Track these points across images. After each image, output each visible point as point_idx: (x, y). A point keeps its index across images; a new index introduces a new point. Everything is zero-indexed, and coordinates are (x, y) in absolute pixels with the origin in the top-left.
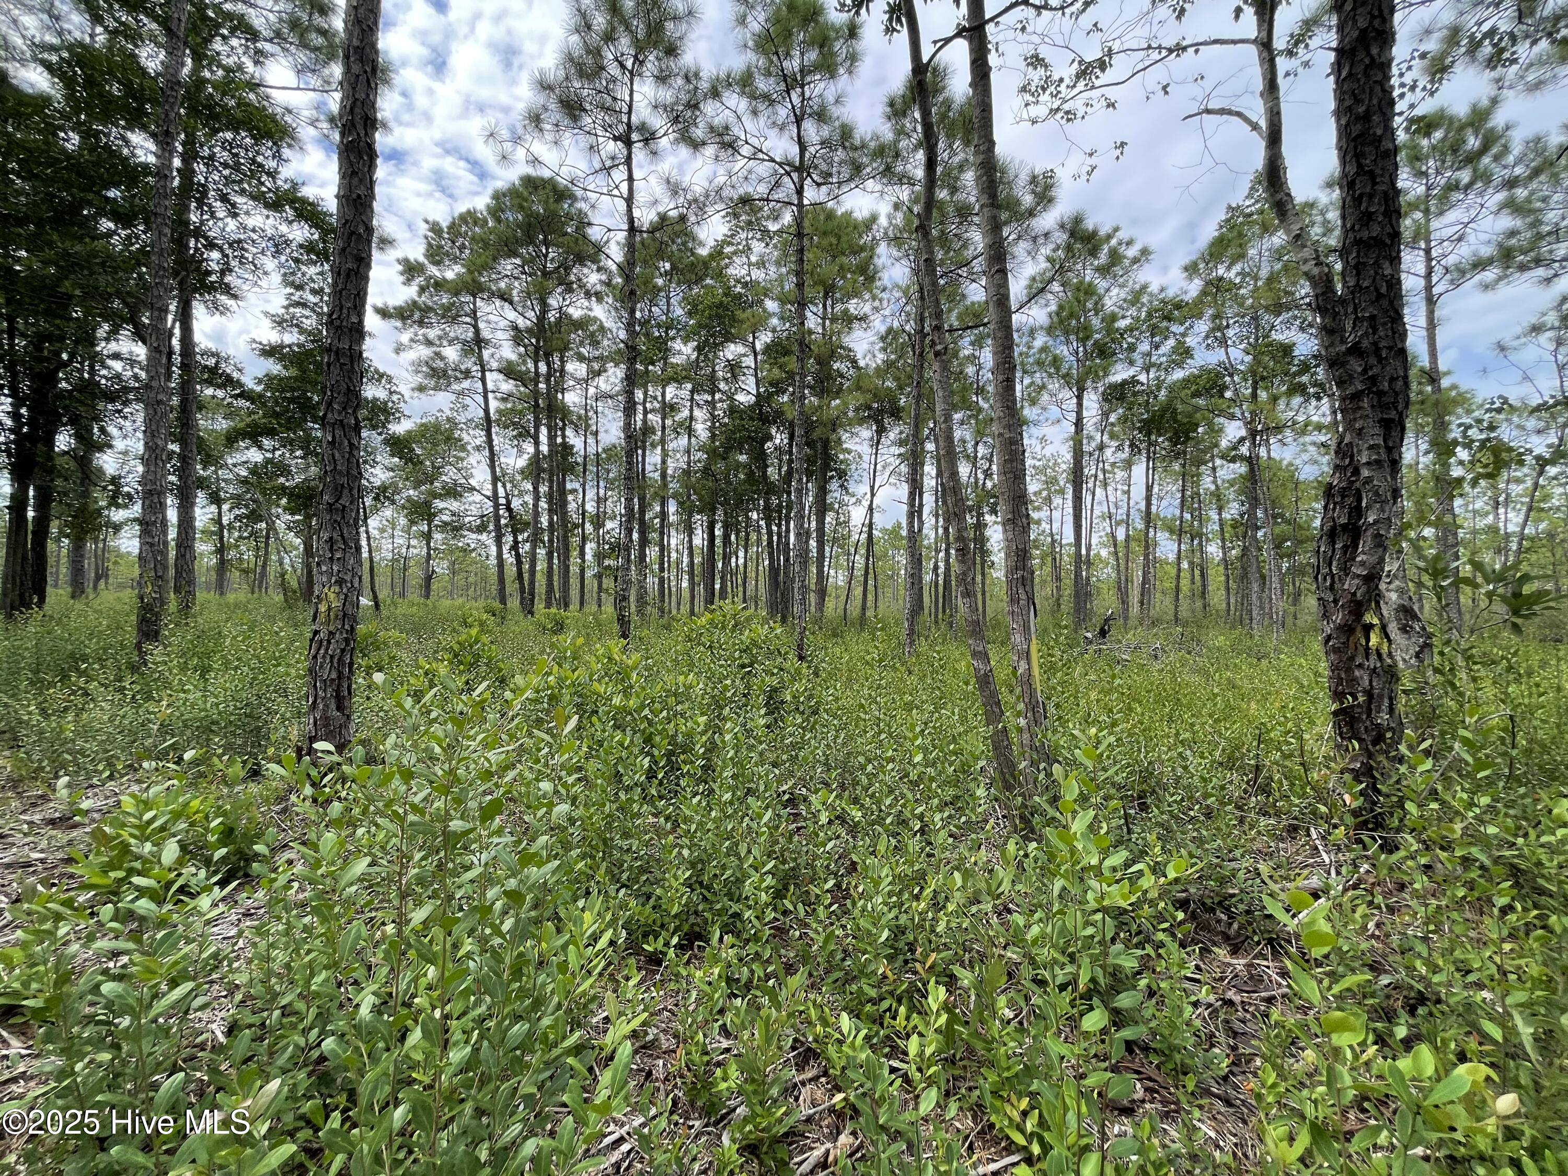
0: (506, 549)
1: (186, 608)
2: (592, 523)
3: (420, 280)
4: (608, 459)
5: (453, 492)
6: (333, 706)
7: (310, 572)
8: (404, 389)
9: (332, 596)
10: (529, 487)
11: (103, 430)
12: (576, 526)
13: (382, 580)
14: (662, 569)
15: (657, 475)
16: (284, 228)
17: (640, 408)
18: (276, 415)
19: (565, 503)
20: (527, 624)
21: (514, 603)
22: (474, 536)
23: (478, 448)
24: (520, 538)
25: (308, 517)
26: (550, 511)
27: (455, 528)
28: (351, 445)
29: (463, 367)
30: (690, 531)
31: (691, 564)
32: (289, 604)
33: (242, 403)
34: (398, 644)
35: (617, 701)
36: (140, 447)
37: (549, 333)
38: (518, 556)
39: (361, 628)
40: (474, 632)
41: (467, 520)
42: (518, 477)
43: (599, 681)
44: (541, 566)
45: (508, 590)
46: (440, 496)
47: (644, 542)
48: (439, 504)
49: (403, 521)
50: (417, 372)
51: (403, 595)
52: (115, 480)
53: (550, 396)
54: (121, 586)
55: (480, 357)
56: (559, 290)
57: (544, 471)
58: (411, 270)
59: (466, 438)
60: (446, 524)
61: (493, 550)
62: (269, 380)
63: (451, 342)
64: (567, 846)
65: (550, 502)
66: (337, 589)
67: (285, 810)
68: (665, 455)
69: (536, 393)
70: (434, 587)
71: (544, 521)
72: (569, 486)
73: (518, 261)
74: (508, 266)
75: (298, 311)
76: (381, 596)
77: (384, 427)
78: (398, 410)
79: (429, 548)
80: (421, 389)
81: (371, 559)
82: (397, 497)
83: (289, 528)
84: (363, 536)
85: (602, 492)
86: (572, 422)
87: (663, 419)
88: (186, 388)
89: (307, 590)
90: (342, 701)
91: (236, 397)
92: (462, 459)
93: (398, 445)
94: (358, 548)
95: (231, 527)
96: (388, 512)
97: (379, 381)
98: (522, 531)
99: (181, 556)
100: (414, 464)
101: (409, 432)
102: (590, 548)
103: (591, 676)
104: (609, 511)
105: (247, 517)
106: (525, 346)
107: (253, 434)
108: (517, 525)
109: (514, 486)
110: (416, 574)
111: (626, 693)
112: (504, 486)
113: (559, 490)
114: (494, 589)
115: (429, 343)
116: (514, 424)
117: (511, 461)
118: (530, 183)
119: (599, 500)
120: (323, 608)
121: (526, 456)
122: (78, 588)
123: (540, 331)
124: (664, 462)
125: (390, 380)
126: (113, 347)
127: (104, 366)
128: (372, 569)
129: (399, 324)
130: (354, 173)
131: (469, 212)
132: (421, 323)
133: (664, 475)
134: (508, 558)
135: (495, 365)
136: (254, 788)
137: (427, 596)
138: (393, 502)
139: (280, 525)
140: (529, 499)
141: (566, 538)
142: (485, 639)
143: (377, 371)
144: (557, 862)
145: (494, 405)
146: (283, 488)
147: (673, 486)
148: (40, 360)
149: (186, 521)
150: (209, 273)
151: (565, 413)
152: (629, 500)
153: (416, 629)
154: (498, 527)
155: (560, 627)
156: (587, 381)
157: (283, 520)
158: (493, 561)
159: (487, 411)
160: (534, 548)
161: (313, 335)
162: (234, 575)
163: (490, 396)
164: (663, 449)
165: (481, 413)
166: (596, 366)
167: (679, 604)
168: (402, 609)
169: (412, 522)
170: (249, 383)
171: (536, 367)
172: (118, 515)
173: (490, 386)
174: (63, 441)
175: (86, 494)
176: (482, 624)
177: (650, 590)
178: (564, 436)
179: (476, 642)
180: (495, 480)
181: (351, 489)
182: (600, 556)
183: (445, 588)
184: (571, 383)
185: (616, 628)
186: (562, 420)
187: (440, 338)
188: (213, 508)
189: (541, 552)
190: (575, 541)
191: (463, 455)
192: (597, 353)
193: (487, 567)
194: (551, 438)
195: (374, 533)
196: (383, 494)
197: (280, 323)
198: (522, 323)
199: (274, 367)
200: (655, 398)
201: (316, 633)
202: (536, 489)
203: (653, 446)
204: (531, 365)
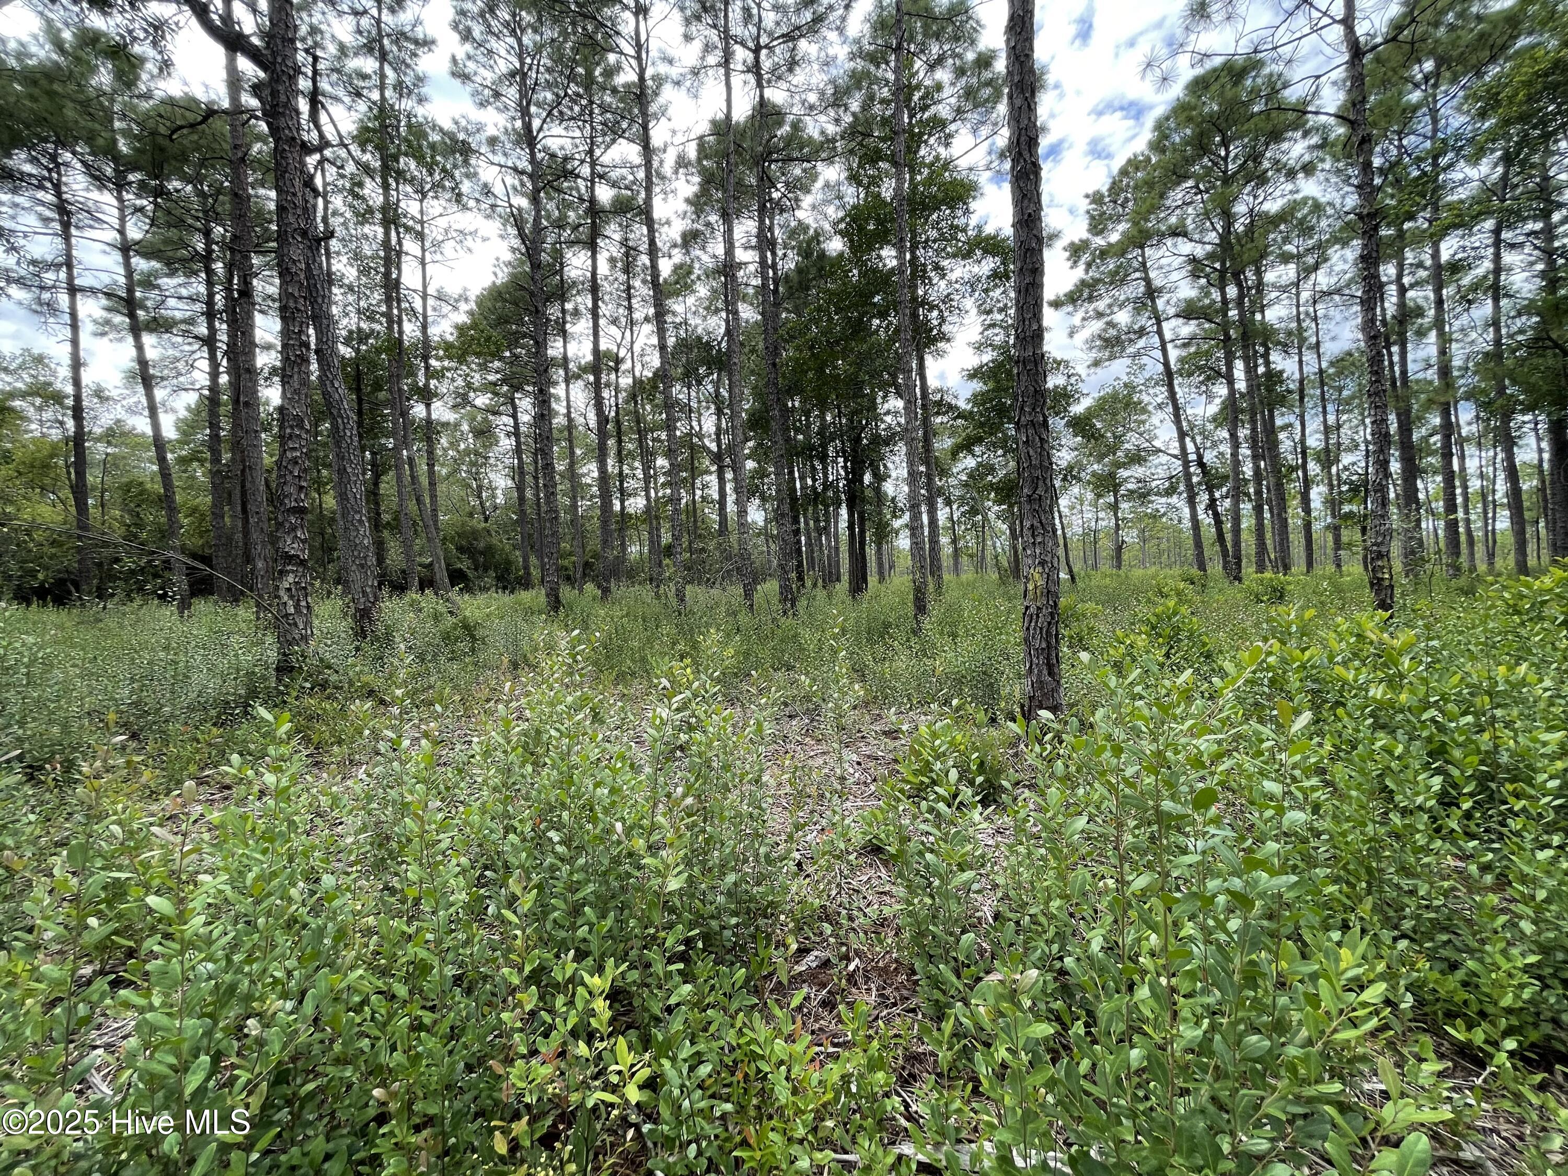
0: (1200, 509)
1: (939, 587)
2: (1318, 460)
3: (1086, 257)
4: (1340, 373)
5: (1137, 458)
6: (1045, 672)
7: (1016, 552)
8: (1081, 369)
9: (1037, 576)
10: (1225, 434)
11: (885, 466)
12: (1293, 469)
13: (1075, 555)
14: (1451, 507)
15: (1432, 374)
16: (976, 269)
17: (1392, 290)
18: (982, 425)
19: (1273, 444)
20: (1234, 592)
21: (1216, 568)
22: (1164, 500)
23: (1160, 406)
24: (1217, 495)
25: (1011, 506)
26: (1255, 457)
27: (1142, 495)
28: (1041, 439)
29: (1136, 327)
30: (1508, 442)
31: (1515, 493)
32: (1003, 581)
33: (960, 422)
34: (1096, 616)
35: (1377, 692)
36: (905, 473)
37: (1237, 248)
38: (1216, 515)
39: (1063, 602)
40: (1171, 604)
41: (1154, 484)
42: (1210, 427)
43: (1345, 663)
44: (1247, 523)
45: (1207, 554)
46: (1124, 465)
47: (1412, 472)
48: (1123, 473)
49: (1090, 496)
50: (1091, 348)
51: (1095, 567)
52: (893, 500)
53: (1245, 323)
54: (902, 573)
55: (1155, 310)
56: (1248, 189)
57: (1242, 411)
58: (1076, 251)
59: (1146, 398)
60: (1132, 492)
61: (1186, 512)
62: (976, 398)
63: (1121, 306)
64: (1311, 862)
65: (1254, 446)
66: (1040, 569)
67: (1016, 755)
68: (1445, 340)
69: (1225, 326)
70: (1125, 557)
71: (1248, 470)
72: (1279, 422)
73: (1190, 183)
74: (1177, 195)
75: (989, 332)
76: (1075, 570)
77: (1066, 410)
78: (1076, 391)
79: (1117, 519)
80: (1096, 363)
81: (1064, 533)
82: (1083, 475)
83: (998, 517)
84: (1056, 515)
85: (1331, 419)
86: (1279, 343)
87: (1438, 291)
88: (926, 421)
89: (1016, 569)
90: (1052, 668)
91: (955, 419)
92: (1144, 422)
93: (1080, 425)
94: (1054, 531)
95: (959, 522)
96: (1076, 490)
97: (1058, 369)
98: (1220, 487)
99: (932, 549)
100: (1096, 439)
101: (1089, 408)
102: (1317, 494)
103: (1331, 658)
104: (1345, 441)
105: (969, 512)
106: (1207, 276)
107: (967, 446)
108: (1211, 480)
109: (1206, 438)
110: (1106, 545)
111: (1394, 682)
112: (1193, 439)
113: (1265, 430)
114: (1190, 553)
115: (1099, 315)
116: (1199, 368)
117: (1199, 411)
118: (1199, 85)
119: (1327, 430)
120: (1031, 587)
121: (1218, 401)
122: (882, 579)
123: (1224, 250)
124: (1443, 352)
125: (1067, 363)
126: (886, 406)
127: (883, 421)
128: (1066, 545)
129: (1070, 308)
130: (1024, 196)
131: (1129, 161)
132: (1091, 299)
133: (1445, 371)
134: (1205, 519)
135: (1171, 311)
136: (994, 733)
137: (1119, 567)
138: (1080, 480)
139: (991, 516)
140: (1226, 448)
141: (1279, 486)
142: (1184, 610)
143: (1055, 361)
144: (1294, 878)
145: (1174, 354)
146: (991, 484)
147: (1463, 383)
148: (854, 428)
149: (933, 522)
150: (931, 330)
151: (1267, 335)
152: (1380, 424)
153: (1111, 600)
154: (1190, 487)
155: (1279, 595)
156: (1297, 285)
157: (994, 509)
158: (1187, 524)
159: (1166, 364)
160: (1236, 504)
161: (1003, 348)
162: (964, 560)
163: (1169, 346)
164: (1441, 334)
165: (1161, 368)
166: (1310, 260)
167: (1491, 556)
168: (1097, 580)
169: (1099, 496)
170: (963, 405)
171: (1223, 294)
172: (897, 524)
173: (1168, 336)
174: (867, 478)
175: (880, 513)
176: (1179, 593)
177: (1428, 540)
178: (1267, 363)
179: (1175, 613)
180: (1182, 435)
181: (1045, 479)
182: (1332, 504)
183: (1136, 557)
184: (1273, 295)
185: (1368, 595)
186: (1264, 345)
187: (1110, 306)
188: (948, 509)
189: (1246, 507)
190: (1293, 488)
191: (1144, 417)
192: (1310, 243)
193: (1181, 531)
194: (1250, 371)
195: (1066, 511)
196: (1071, 474)
197: (979, 348)
198: (1200, 251)
199: (977, 386)
200: (1420, 265)
201: (1027, 608)
202: (1233, 436)
203: (1421, 333)
204: (1216, 295)
